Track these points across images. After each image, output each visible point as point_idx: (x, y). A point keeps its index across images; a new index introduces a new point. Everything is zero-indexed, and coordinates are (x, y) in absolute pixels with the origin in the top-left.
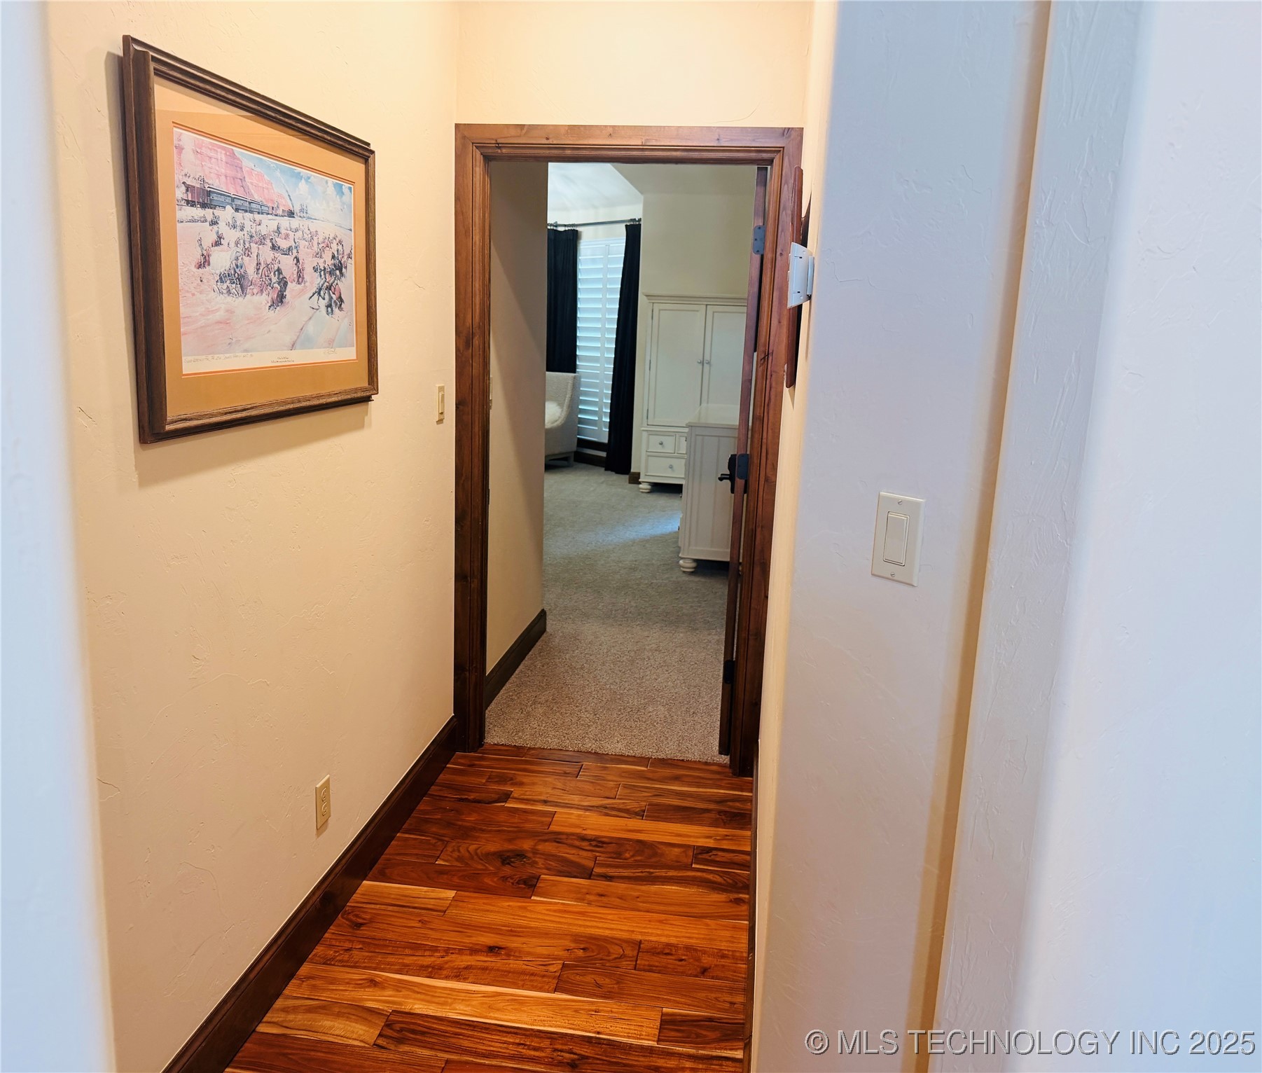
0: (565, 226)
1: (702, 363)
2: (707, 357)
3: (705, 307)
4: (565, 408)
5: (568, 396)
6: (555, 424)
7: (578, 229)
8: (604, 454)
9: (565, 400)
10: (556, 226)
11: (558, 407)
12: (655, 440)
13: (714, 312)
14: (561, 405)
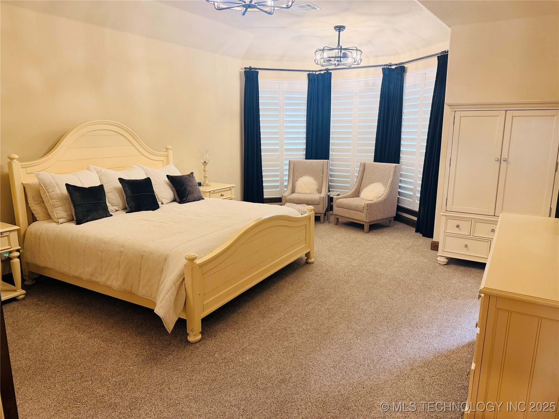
0: (396, 65)
1: (500, 161)
2: (504, 156)
3: (504, 112)
4: (388, 188)
5: (391, 179)
6: (380, 199)
7: (405, 65)
8: (415, 219)
9: (388, 182)
10: (391, 66)
11: (383, 186)
12: (452, 223)
13: (513, 117)
14: (385, 185)
